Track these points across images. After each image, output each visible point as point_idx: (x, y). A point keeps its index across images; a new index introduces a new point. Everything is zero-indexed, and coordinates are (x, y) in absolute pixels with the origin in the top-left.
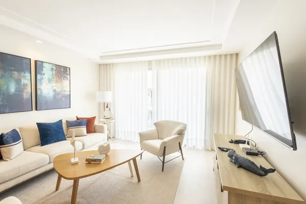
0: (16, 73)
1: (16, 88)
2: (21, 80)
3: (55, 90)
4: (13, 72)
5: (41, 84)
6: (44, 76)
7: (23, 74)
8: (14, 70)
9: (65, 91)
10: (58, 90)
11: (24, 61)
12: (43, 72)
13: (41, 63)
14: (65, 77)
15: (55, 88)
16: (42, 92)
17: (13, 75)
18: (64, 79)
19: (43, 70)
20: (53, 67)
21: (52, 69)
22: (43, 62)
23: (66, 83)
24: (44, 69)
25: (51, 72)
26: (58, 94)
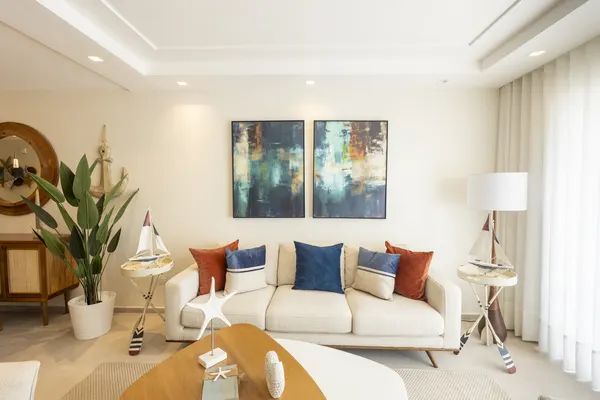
0: (281, 150)
1: (281, 177)
2: (288, 162)
3: (348, 178)
4: (278, 150)
5: (322, 165)
6: (327, 150)
7: (291, 151)
8: (279, 146)
9: (372, 178)
10: (356, 177)
11: (295, 127)
12: (326, 142)
13: (322, 124)
14: (374, 145)
15: (348, 172)
16: (322, 182)
17: (278, 155)
18: (371, 151)
19: (325, 138)
20: (347, 128)
21: (344, 132)
22: (325, 122)
23: (375, 159)
24: (328, 135)
25: (341, 140)
26: (356, 185)
